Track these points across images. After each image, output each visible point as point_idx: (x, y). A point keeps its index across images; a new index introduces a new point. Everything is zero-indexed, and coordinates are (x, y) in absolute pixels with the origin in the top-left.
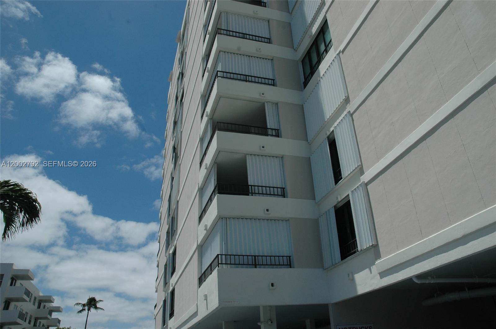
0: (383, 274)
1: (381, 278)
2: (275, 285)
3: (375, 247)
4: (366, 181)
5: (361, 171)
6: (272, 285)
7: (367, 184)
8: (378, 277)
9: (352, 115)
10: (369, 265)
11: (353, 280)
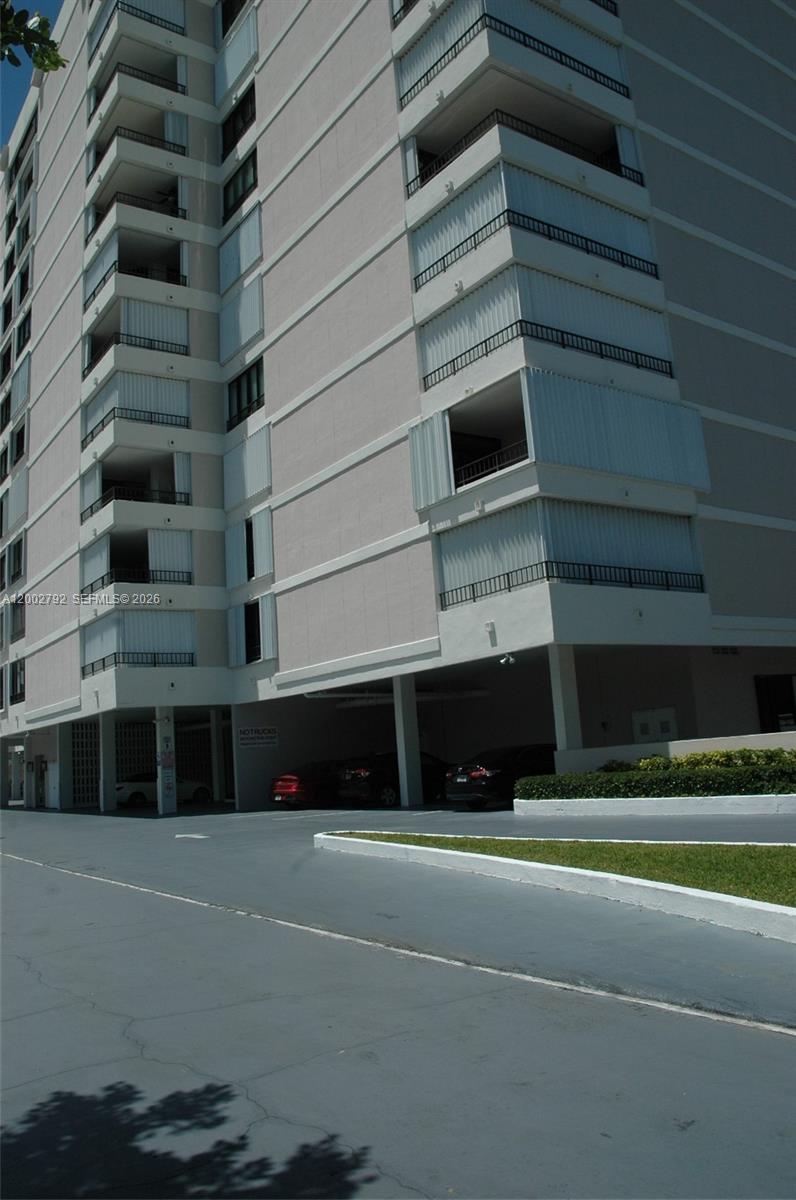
0: (280, 687)
1: (278, 689)
2: (175, 685)
3: (276, 660)
4: (276, 592)
5: (272, 578)
6: (172, 685)
7: (276, 595)
8: (276, 688)
9: (272, 511)
10: (270, 675)
11: (256, 685)
